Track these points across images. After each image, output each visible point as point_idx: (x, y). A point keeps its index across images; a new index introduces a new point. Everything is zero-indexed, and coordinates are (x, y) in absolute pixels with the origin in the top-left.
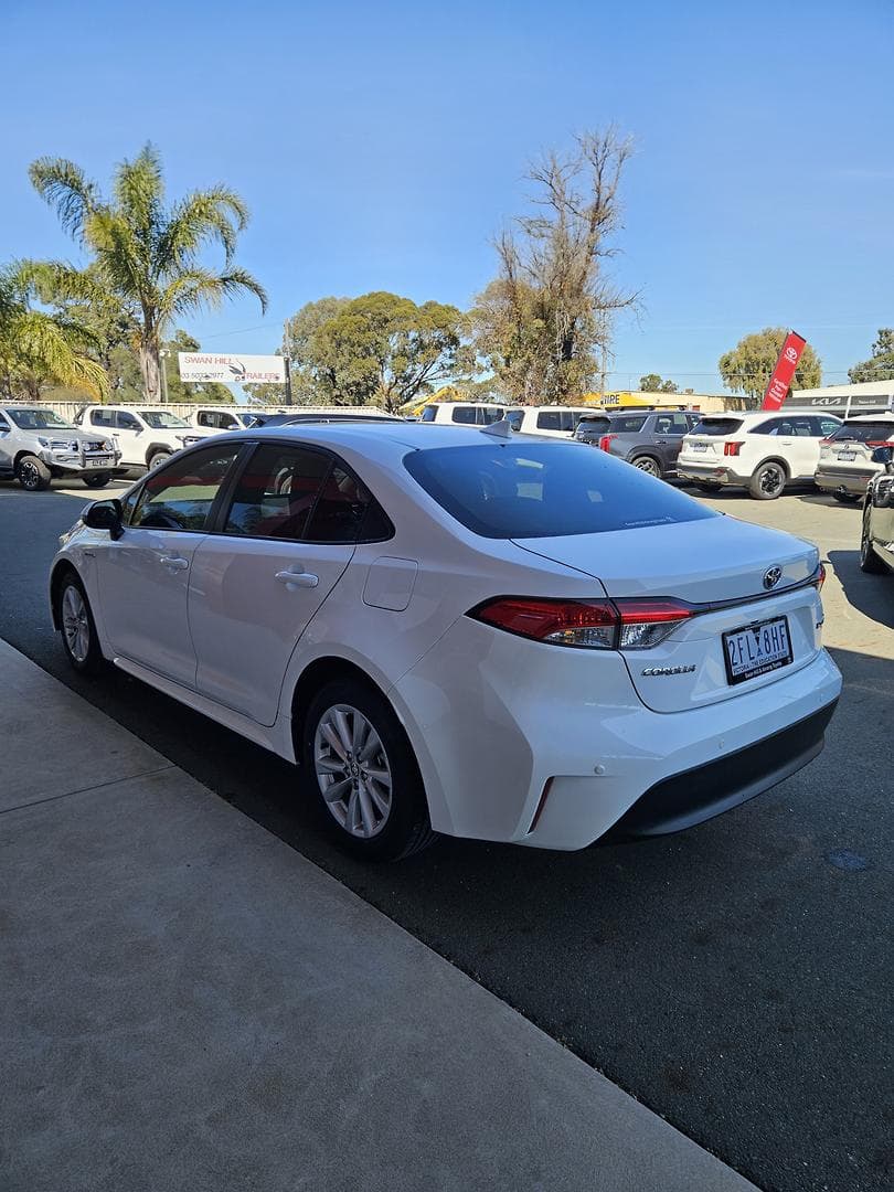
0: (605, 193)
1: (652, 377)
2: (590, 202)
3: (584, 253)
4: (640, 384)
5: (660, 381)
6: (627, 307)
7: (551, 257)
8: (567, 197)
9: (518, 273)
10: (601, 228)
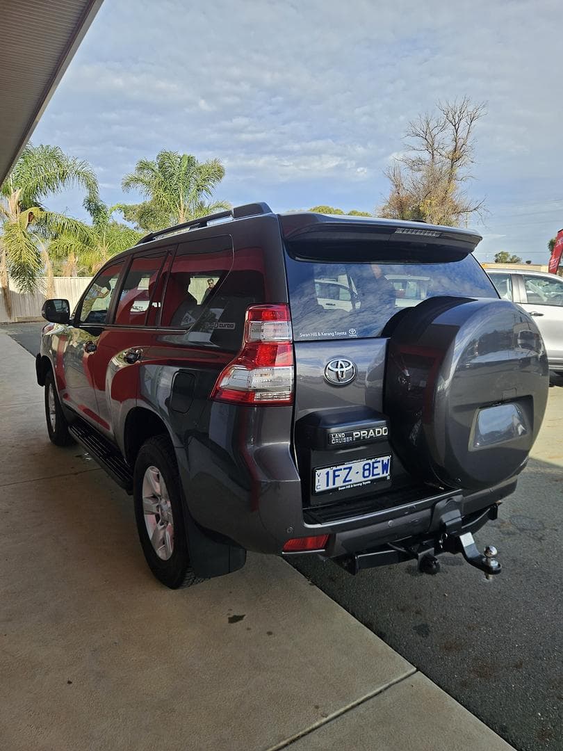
0: (460, 142)
1: (502, 253)
2: (451, 148)
3: (446, 179)
4: (495, 258)
5: (508, 256)
6: (475, 212)
7: (425, 182)
8: (436, 146)
9: (403, 194)
10: (458, 163)
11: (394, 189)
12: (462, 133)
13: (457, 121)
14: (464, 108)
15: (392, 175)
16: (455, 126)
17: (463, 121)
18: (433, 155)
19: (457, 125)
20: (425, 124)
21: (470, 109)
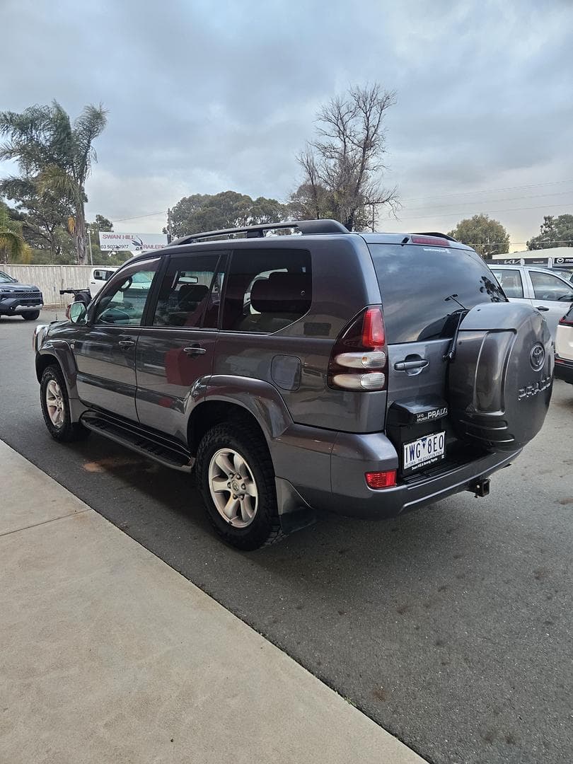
0: (372, 130)
6: (386, 203)
7: (338, 171)
9: (317, 181)
10: (369, 153)
11: (307, 176)
12: (373, 121)
13: (368, 108)
14: (374, 96)
15: (305, 161)
16: (366, 113)
17: (374, 109)
18: (345, 142)
19: (368, 113)
20: (336, 108)
21: (380, 97)
